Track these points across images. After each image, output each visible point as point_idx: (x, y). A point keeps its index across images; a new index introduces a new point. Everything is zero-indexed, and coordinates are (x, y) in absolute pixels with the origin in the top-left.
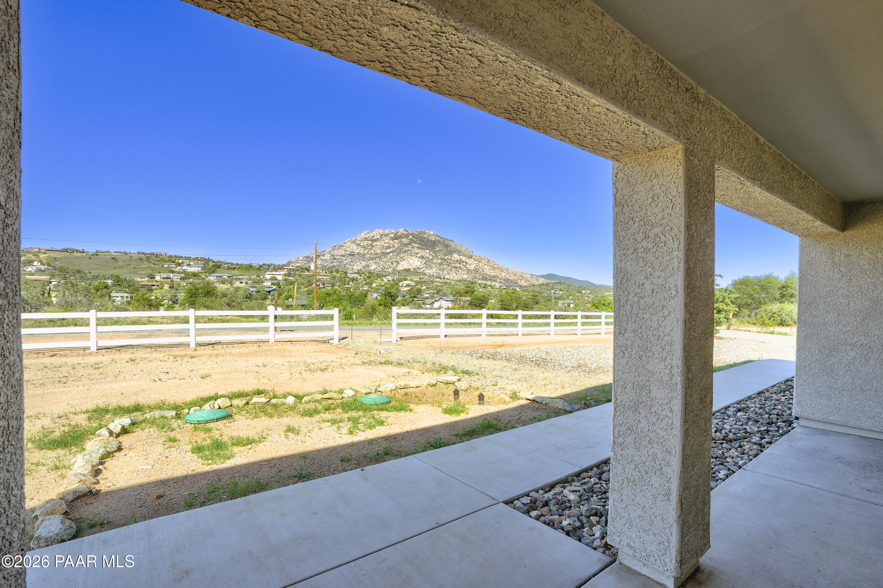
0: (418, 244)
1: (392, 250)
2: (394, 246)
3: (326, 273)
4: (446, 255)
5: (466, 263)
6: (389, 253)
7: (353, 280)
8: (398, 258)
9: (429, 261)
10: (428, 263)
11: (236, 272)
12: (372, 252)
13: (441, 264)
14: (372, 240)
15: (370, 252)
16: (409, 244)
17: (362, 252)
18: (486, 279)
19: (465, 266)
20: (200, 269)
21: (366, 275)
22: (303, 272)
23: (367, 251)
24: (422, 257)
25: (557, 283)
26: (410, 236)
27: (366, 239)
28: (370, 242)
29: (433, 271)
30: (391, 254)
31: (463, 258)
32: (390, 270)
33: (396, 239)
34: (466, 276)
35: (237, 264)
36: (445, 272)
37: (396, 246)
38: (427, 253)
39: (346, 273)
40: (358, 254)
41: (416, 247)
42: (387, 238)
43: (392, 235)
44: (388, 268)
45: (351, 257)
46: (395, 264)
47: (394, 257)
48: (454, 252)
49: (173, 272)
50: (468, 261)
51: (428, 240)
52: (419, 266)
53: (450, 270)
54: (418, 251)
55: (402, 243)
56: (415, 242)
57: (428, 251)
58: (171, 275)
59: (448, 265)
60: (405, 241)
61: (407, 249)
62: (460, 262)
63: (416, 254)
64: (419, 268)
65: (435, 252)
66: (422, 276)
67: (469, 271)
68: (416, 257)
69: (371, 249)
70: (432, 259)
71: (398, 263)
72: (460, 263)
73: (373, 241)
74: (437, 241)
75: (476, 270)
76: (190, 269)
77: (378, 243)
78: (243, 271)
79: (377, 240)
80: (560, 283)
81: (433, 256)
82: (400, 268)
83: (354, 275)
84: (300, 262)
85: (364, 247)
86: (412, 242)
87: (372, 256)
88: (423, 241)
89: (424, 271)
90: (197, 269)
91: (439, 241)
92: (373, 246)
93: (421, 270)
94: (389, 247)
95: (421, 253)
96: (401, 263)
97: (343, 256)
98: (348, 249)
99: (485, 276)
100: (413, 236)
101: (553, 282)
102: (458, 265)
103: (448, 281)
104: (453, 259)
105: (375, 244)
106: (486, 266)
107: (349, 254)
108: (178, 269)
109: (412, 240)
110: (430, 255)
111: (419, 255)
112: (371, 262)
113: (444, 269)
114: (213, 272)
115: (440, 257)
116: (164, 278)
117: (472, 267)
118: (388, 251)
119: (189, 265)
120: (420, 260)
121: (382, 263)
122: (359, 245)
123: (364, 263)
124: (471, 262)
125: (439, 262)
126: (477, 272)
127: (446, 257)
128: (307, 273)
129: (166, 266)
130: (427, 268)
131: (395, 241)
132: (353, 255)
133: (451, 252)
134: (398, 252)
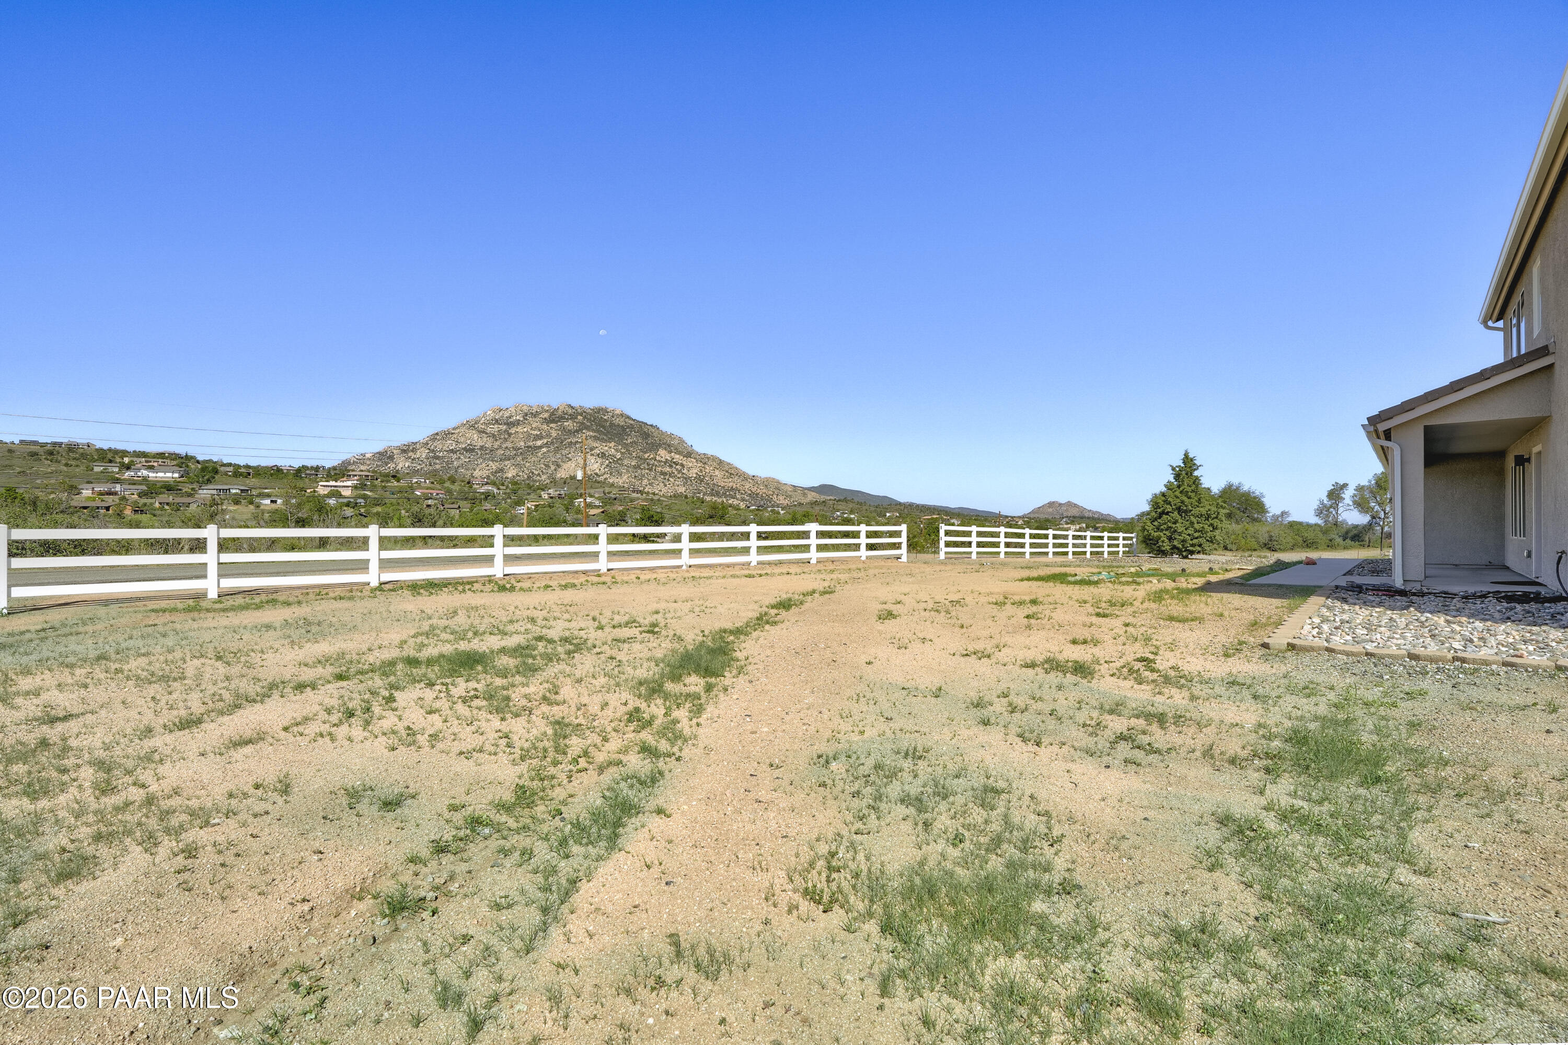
0: (593, 431)
1: (545, 441)
2: (549, 435)
3: (432, 483)
4: (645, 453)
5: (682, 465)
6: (541, 447)
7: (487, 496)
8: (558, 456)
9: (616, 462)
10: (614, 465)
11: (252, 482)
12: (509, 445)
13: (637, 467)
14: (507, 424)
15: (504, 446)
16: (577, 431)
17: (489, 445)
18: (718, 494)
19: (680, 472)
20: (176, 475)
21: (507, 487)
22: (388, 481)
23: (498, 443)
24: (603, 455)
25: (839, 500)
26: (579, 417)
27: (497, 422)
28: (504, 427)
29: (623, 480)
30: (545, 450)
31: (677, 457)
32: (544, 477)
33: (553, 421)
34: (682, 490)
35: (248, 467)
36: (645, 482)
37: (554, 434)
38: (610, 448)
39: (469, 483)
40: (482, 448)
41: (591, 437)
42: (537, 419)
43: (546, 415)
44: (539, 474)
45: (468, 455)
46: (553, 467)
47: (551, 455)
48: (660, 445)
49: (117, 481)
50: (684, 463)
51: (612, 425)
52: (597, 471)
53: (655, 478)
54: (595, 445)
55: (564, 429)
56: (587, 428)
57: (612, 444)
58: (118, 488)
59: (650, 470)
60: (569, 424)
61: (574, 440)
62: (671, 463)
63: (592, 450)
64: (596, 474)
65: (626, 446)
66: (607, 490)
67: (687, 479)
68: (592, 455)
69: (506, 440)
70: (620, 459)
71: (559, 466)
72: (671, 466)
73: (511, 424)
74: (628, 427)
75: (700, 479)
76: (154, 475)
77: (520, 429)
78: (266, 480)
79: (518, 423)
80: (845, 500)
81: (622, 453)
82: (562, 474)
83: (486, 487)
84: (368, 462)
85: (494, 436)
86: (582, 427)
87: (507, 453)
88: (604, 427)
89: (606, 479)
90: (169, 475)
91: (631, 427)
92: (510, 435)
93: (601, 479)
94: (539, 437)
95: (601, 447)
96: (565, 466)
97: (452, 451)
98: (462, 439)
99: (716, 489)
100: (585, 418)
101: (832, 498)
102: (668, 469)
103: (656, 498)
104: (658, 458)
105: (513, 431)
106: (717, 472)
107: (465, 449)
108: (128, 474)
109: (582, 423)
110: (617, 450)
111: (597, 451)
112: (506, 463)
113: (644, 476)
114: (209, 481)
115: (634, 454)
116: (101, 493)
117: (693, 473)
118: (539, 443)
119: (151, 468)
120: (599, 460)
121: (527, 464)
122: (484, 432)
123: (494, 466)
124: (691, 465)
125: (633, 464)
126: (702, 481)
127: (646, 456)
128: (396, 484)
129: (97, 469)
130: (611, 474)
131: (552, 425)
132: (472, 450)
133: (654, 447)
134: (558, 445)
